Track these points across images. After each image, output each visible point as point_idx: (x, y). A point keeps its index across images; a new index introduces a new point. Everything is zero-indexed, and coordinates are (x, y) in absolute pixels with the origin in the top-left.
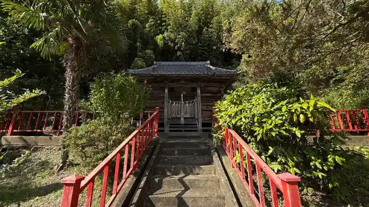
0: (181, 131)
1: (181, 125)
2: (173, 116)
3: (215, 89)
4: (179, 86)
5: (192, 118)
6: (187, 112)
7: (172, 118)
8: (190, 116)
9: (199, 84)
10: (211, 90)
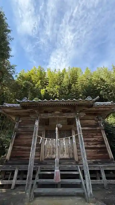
3: (93, 122)
4: (53, 117)
5: (71, 159)
6: (64, 151)
7: (45, 159)
8: (68, 155)
9: (78, 113)
10: (88, 123)
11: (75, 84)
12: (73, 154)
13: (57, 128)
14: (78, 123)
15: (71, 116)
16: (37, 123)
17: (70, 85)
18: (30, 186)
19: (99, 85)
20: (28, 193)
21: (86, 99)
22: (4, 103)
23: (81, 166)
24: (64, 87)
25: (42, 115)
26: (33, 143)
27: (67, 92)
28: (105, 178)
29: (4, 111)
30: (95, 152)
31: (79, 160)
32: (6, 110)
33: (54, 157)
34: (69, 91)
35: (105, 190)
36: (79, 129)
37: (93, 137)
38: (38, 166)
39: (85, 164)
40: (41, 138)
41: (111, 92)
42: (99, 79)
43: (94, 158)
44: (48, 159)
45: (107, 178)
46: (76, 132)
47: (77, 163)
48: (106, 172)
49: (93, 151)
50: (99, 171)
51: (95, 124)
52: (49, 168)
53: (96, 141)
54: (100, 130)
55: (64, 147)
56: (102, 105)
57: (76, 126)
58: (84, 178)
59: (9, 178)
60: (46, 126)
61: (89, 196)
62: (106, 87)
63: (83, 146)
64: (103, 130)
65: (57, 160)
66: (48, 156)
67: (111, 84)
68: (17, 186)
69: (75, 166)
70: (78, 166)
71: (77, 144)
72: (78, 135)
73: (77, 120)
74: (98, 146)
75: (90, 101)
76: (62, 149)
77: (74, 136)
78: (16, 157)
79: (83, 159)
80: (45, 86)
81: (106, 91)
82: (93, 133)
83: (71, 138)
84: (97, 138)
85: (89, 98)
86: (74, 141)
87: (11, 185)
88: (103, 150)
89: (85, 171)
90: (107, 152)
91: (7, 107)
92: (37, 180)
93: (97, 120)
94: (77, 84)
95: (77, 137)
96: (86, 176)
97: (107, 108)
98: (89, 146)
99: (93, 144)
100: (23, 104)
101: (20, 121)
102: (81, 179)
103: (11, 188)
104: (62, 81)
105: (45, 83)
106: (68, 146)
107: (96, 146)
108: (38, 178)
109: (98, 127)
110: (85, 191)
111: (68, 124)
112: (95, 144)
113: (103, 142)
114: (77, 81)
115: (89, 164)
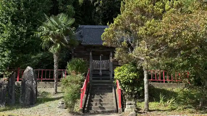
0: (100, 79)
1: (100, 75)
2: (95, 69)
6: (104, 66)
7: (93, 70)
33: (98, 69)
101: (74, 48)
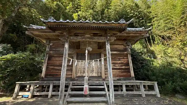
3: (122, 47)
4: (83, 40)
5: (99, 77)
6: (93, 71)
7: (77, 77)
8: (96, 74)
9: (109, 37)
10: (117, 48)
11: (108, 9)
12: (101, 73)
13: (87, 51)
14: (108, 47)
15: (101, 40)
16: (67, 46)
17: (103, 10)
18: (63, 97)
19: (132, 11)
20: (61, 102)
21: (119, 22)
22: (31, 25)
23: (107, 82)
24: (97, 12)
25: (72, 37)
26: (63, 64)
27: (99, 18)
28: (125, 90)
29: (32, 33)
30: (120, 72)
31: (106, 78)
32: (34, 33)
33: (85, 75)
34: (102, 17)
35: (124, 98)
36: (109, 53)
37: (120, 60)
38: (70, 82)
39: (110, 81)
40: (71, 60)
41: (143, 19)
42: (134, 5)
43: (119, 76)
44: (79, 77)
45: (127, 90)
46: (105, 55)
47: (104, 80)
48: (127, 86)
49: (118, 71)
50: (121, 86)
51: (124, 49)
52: (80, 84)
53: (122, 63)
54: (127, 54)
55: (94, 67)
56: (133, 31)
57: (105, 50)
58: (108, 91)
59: (46, 91)
60: (77, 50)
61: (111, 103)
62: (139, 14)
63: (110, 67)
64: (130, 54)
65: (86, 78)
66: (79, 74)
67: (145, 10)
68: (53, 96)
69: (102, 82)
70: (105, 82)
71: (105, 65)
72: (107, 58)
73: (107, 43)
74: (123, 67)
75: (124, 23)
76: (91, 69)
77: (103, 59)
78: (50, 75)
79: (109, 77)
80: (77, 10)
81: (138, 18)
82: (120, 57)
83: (100, 60)
84: (123, 61)
85: (122, 21)
86: (103, 63)
87: (48, 95)
88: (126, 70)
89: (110, 87)
90: (129, 72)
91: (34, 29)
92: (69, 92)
93: (125, 45)
94: (110, 9)
95: (105, 60)
96: (111, 90)
97: (137, 33)
98: (115, 67)
99: (119, 66)
100: (49, 24)
101: (51, 45)
102: (106, 92)
103: (48, 98)
104: (95, 5)
105: (76, 6)
106: (97, 67)
107: (121, 67)
108: (70, 91)
109: (126, 52)
110: (109, 99)
111: (98, 48)
112: (121, 66)
113: (128, 64)
114: (110, 6)
115: (114, 80)
